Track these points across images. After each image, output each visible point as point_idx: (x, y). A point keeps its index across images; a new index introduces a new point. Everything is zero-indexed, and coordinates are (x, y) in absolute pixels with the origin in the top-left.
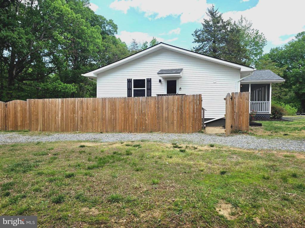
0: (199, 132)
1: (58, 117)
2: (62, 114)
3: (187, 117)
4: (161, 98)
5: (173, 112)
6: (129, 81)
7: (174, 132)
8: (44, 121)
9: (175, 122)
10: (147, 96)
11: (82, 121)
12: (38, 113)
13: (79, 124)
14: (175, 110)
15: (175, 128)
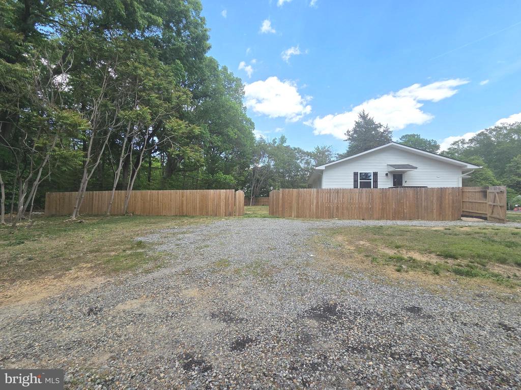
0: (459, 220)
1: (313, 205)
2: (317, 203)
3: (447, 206)
4: (420, 190)
5: (432, 201)
6: (356, 174)
7: (433, 220)
8: (298, 208)
9: (435, 211)
10: (373, 187)
11: (337, 209)
12: (292, 201)
13: (335, 211)
14: (434, 201)
15: (435, 216)
